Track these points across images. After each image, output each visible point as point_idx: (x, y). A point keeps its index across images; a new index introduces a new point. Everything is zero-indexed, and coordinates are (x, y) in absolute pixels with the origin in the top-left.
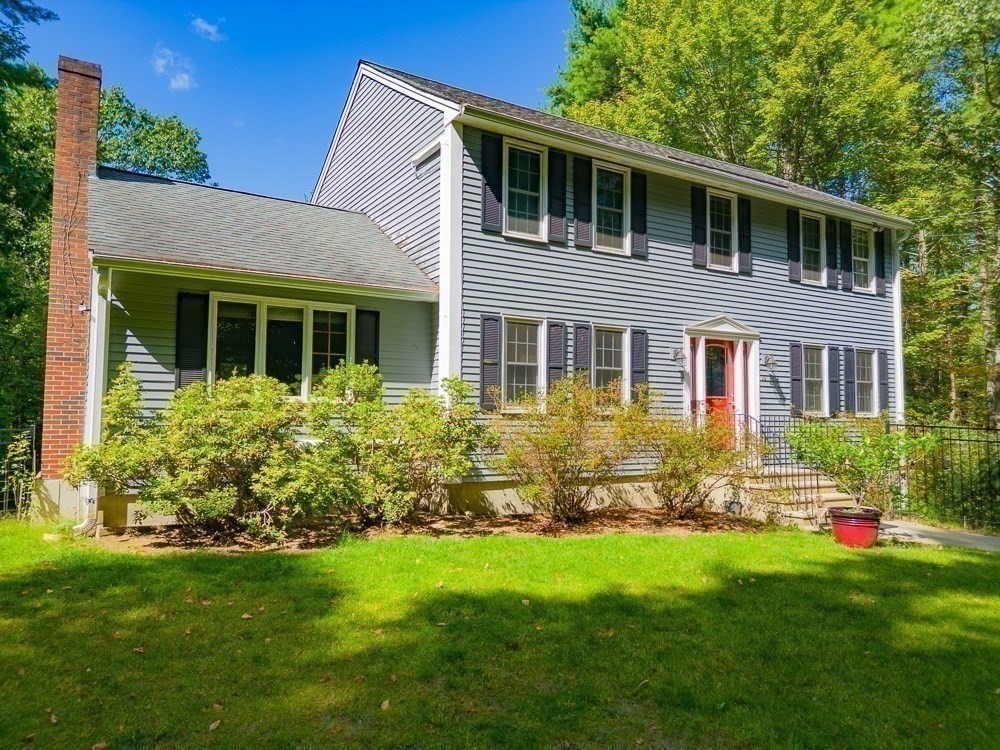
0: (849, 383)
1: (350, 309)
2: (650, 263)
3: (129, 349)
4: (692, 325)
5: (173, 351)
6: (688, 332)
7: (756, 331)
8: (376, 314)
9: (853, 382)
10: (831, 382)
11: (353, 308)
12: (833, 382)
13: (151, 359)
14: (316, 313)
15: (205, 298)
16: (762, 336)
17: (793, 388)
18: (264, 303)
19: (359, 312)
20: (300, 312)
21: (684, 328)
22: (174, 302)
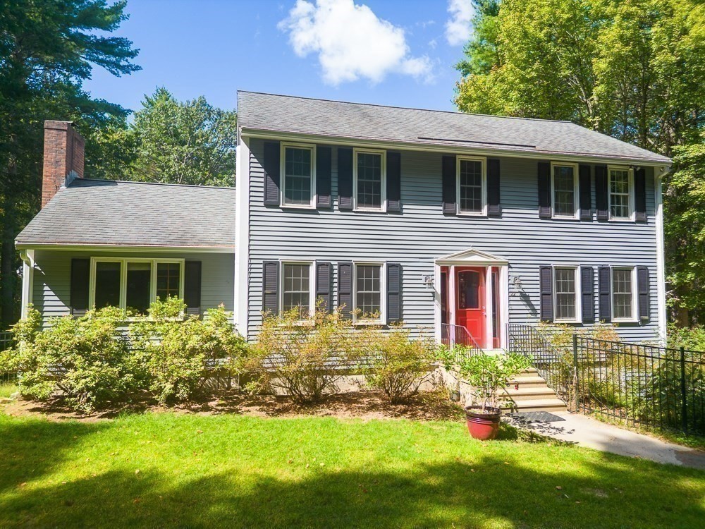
0: (604, 295)
1: (182, 261)
2: (404, 215)
3: (45, 293)
4: (441, 258)
5: (69, 293)
6: (438, 263)
7: (503, 259)
8: (199, 264)
9: (608, 294)
10: (583, 295)
11: (183, 260)
12: (587, 295)
13: (56, 298)
14: (159, 265)
15: (88, 262)
16: (510, 262)
17: (542, 301)
18: (125, 262)
19: (187, 263)
20: (149, 265)
21: (434, 260)
22: (69, 265)
